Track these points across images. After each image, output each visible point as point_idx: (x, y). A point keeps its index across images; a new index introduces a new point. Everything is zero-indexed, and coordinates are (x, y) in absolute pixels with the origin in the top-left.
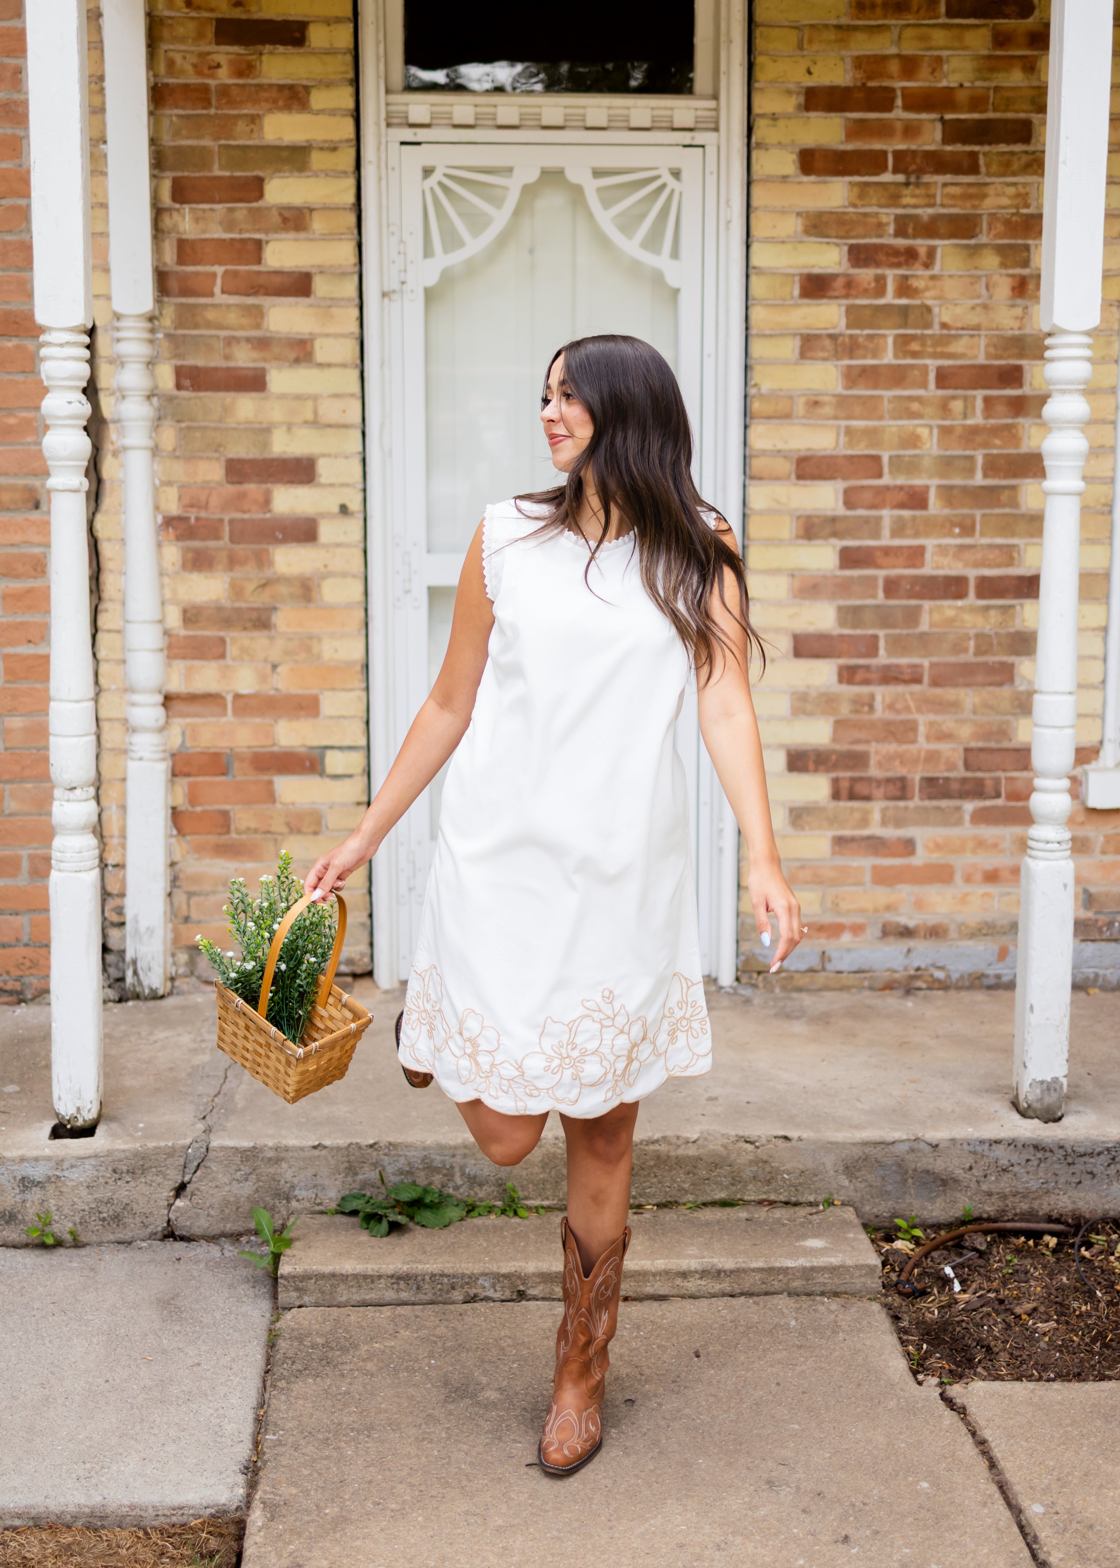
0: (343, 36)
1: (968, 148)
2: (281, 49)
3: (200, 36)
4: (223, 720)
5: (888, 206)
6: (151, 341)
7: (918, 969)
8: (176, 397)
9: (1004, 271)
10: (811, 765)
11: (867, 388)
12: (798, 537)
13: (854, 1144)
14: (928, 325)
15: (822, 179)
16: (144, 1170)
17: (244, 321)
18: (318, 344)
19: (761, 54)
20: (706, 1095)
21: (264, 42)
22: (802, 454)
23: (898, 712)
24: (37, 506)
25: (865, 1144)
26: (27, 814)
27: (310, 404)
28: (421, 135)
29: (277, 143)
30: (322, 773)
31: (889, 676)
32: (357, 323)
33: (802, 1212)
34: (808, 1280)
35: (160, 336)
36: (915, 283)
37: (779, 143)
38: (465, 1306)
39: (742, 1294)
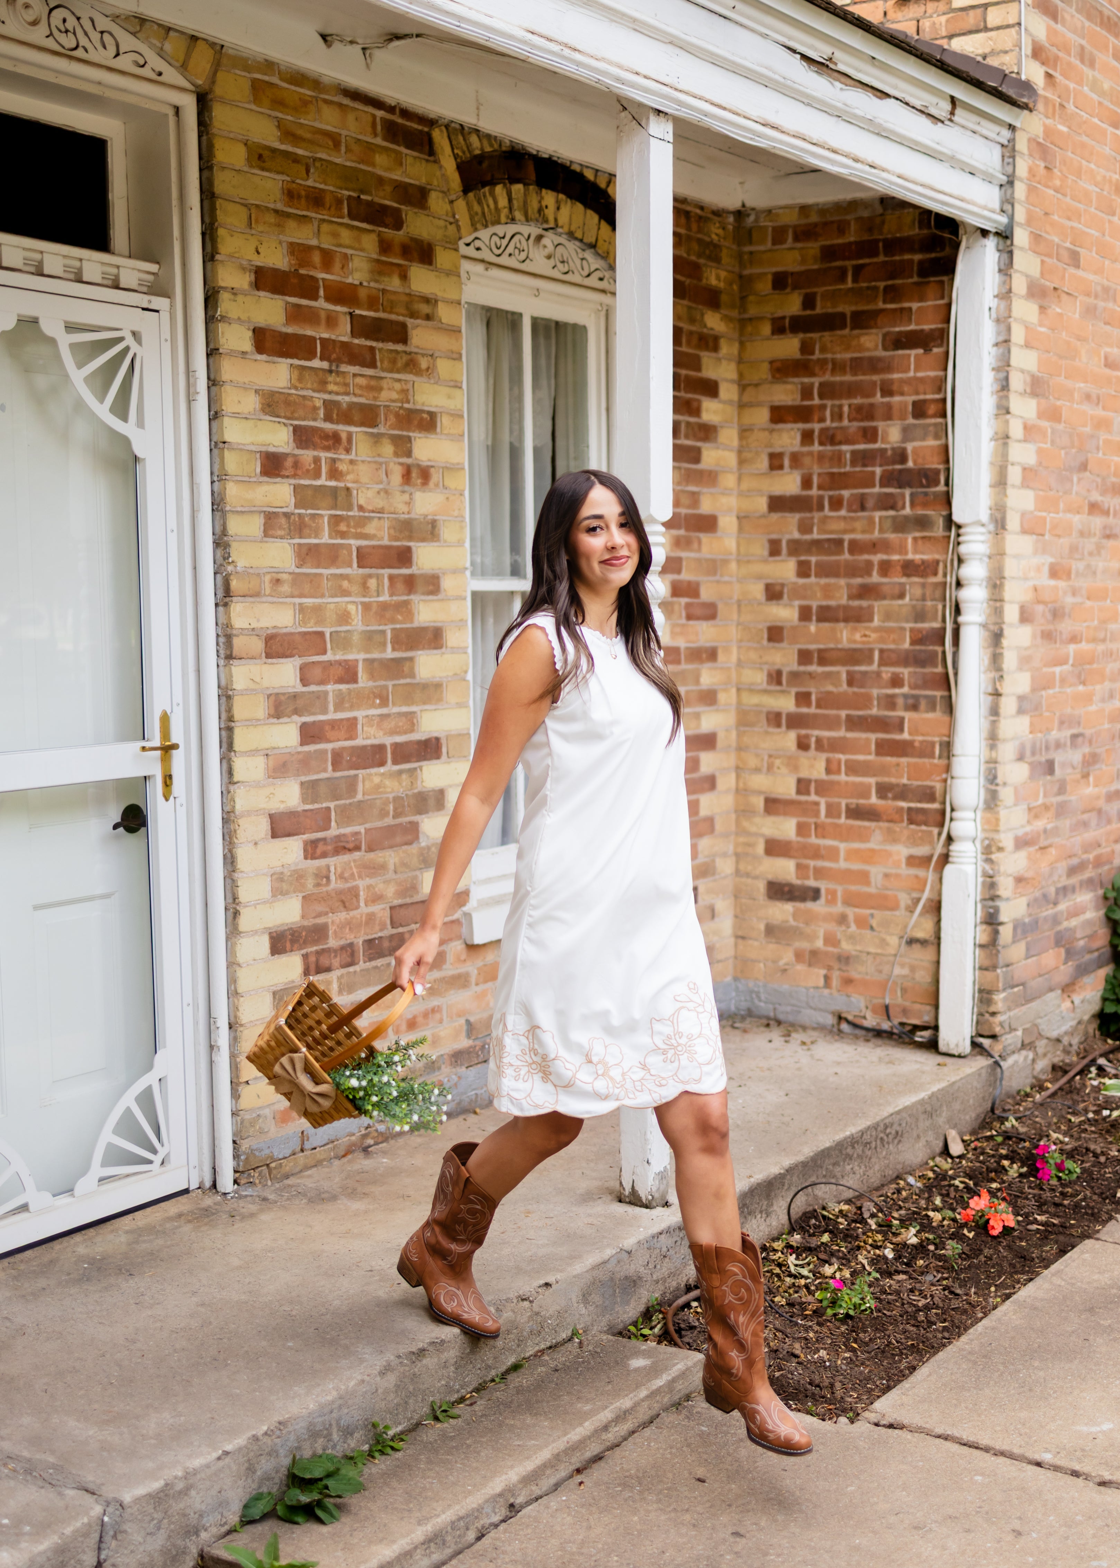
1: (369, 343)
5: (319, 391)
9: (396, 460)
10: (288, 945)
11: (312, 567)
12: (270, 716)
14: (350, 507)
15: (271, 358)
19: (221, 226)
22: (269, 632)
23: (346, 880)
31: (342, 847)
36: (340, 467)
37: (239, 319)
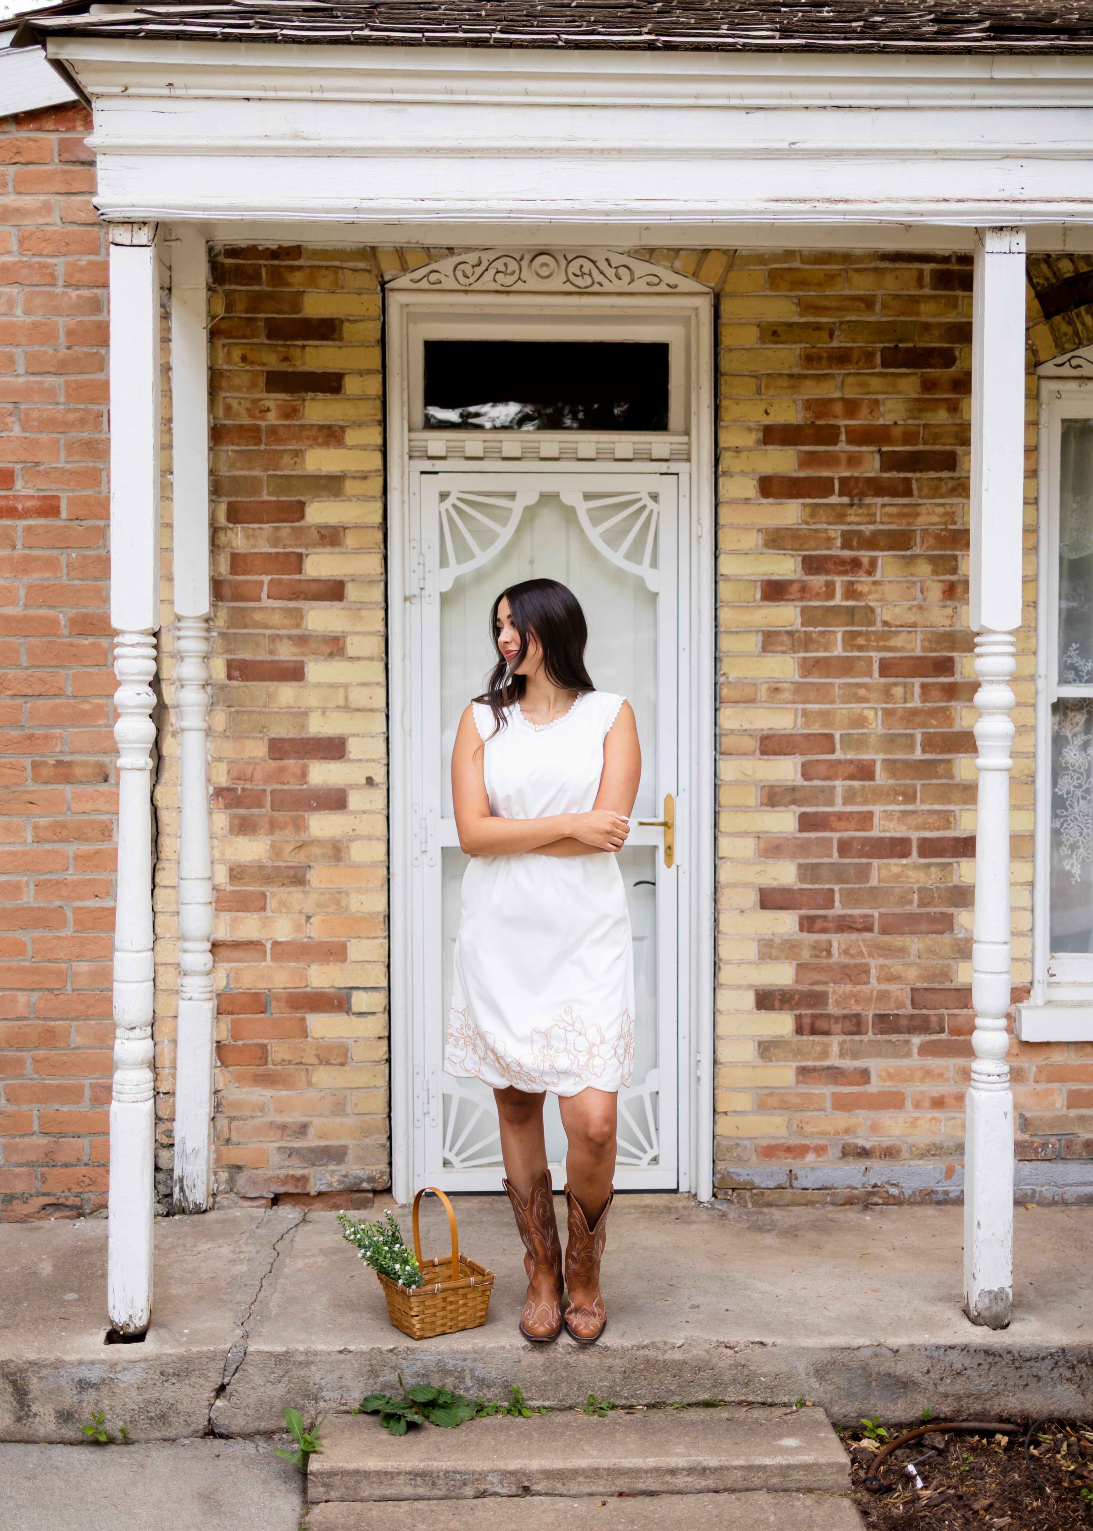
0: (373, 386)
1: (902, 475)
2: (321, 396)
3: (253, 385)
4: (264, 964)
5: (835, 524)
6: (207, 639)
7: (875, 1186)
8: (227, 686)
9: (935, 578)
10: (777, 1004)
11: (820, 677)
12: (762, 804)
13: (823, 1349)
14: (872, 623)
15: (778, 501)
16: (188, 1373)
17: (286, 622)
18: (349, 641)
19: (725, 398)
20: (689, 1304)
21: (307, 391)
22: (765, 733)
23: (852, 956)
24: (106, 780)
25: (833, 1349)
26: (90, 1048)
27: (341, 691)
28: (439, 465)
29: (317, 473)
30: (348, 1011)
31: (844, 925)
32: (383, 623)
33: (778, 1412)
34: (784, 1477)
35: (215, 634)
36: (860, 588)
37: (742, 471)
38: (476, 1501)
39: (725, 1490)
